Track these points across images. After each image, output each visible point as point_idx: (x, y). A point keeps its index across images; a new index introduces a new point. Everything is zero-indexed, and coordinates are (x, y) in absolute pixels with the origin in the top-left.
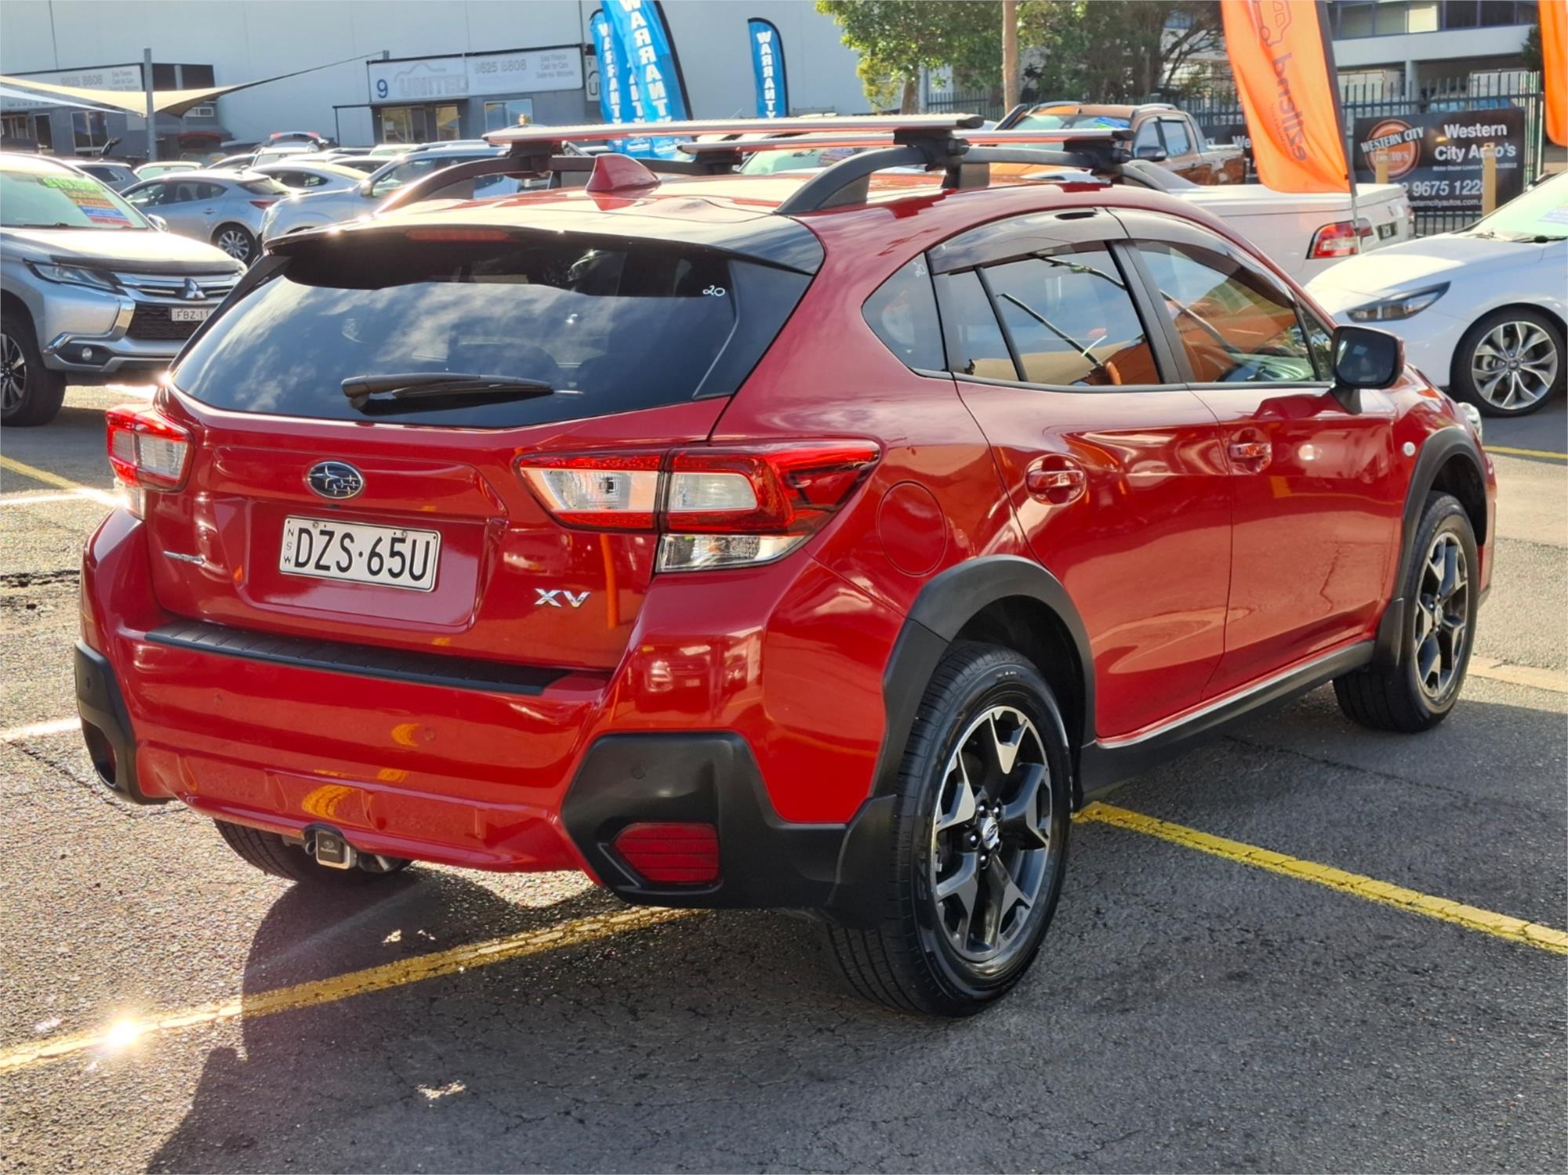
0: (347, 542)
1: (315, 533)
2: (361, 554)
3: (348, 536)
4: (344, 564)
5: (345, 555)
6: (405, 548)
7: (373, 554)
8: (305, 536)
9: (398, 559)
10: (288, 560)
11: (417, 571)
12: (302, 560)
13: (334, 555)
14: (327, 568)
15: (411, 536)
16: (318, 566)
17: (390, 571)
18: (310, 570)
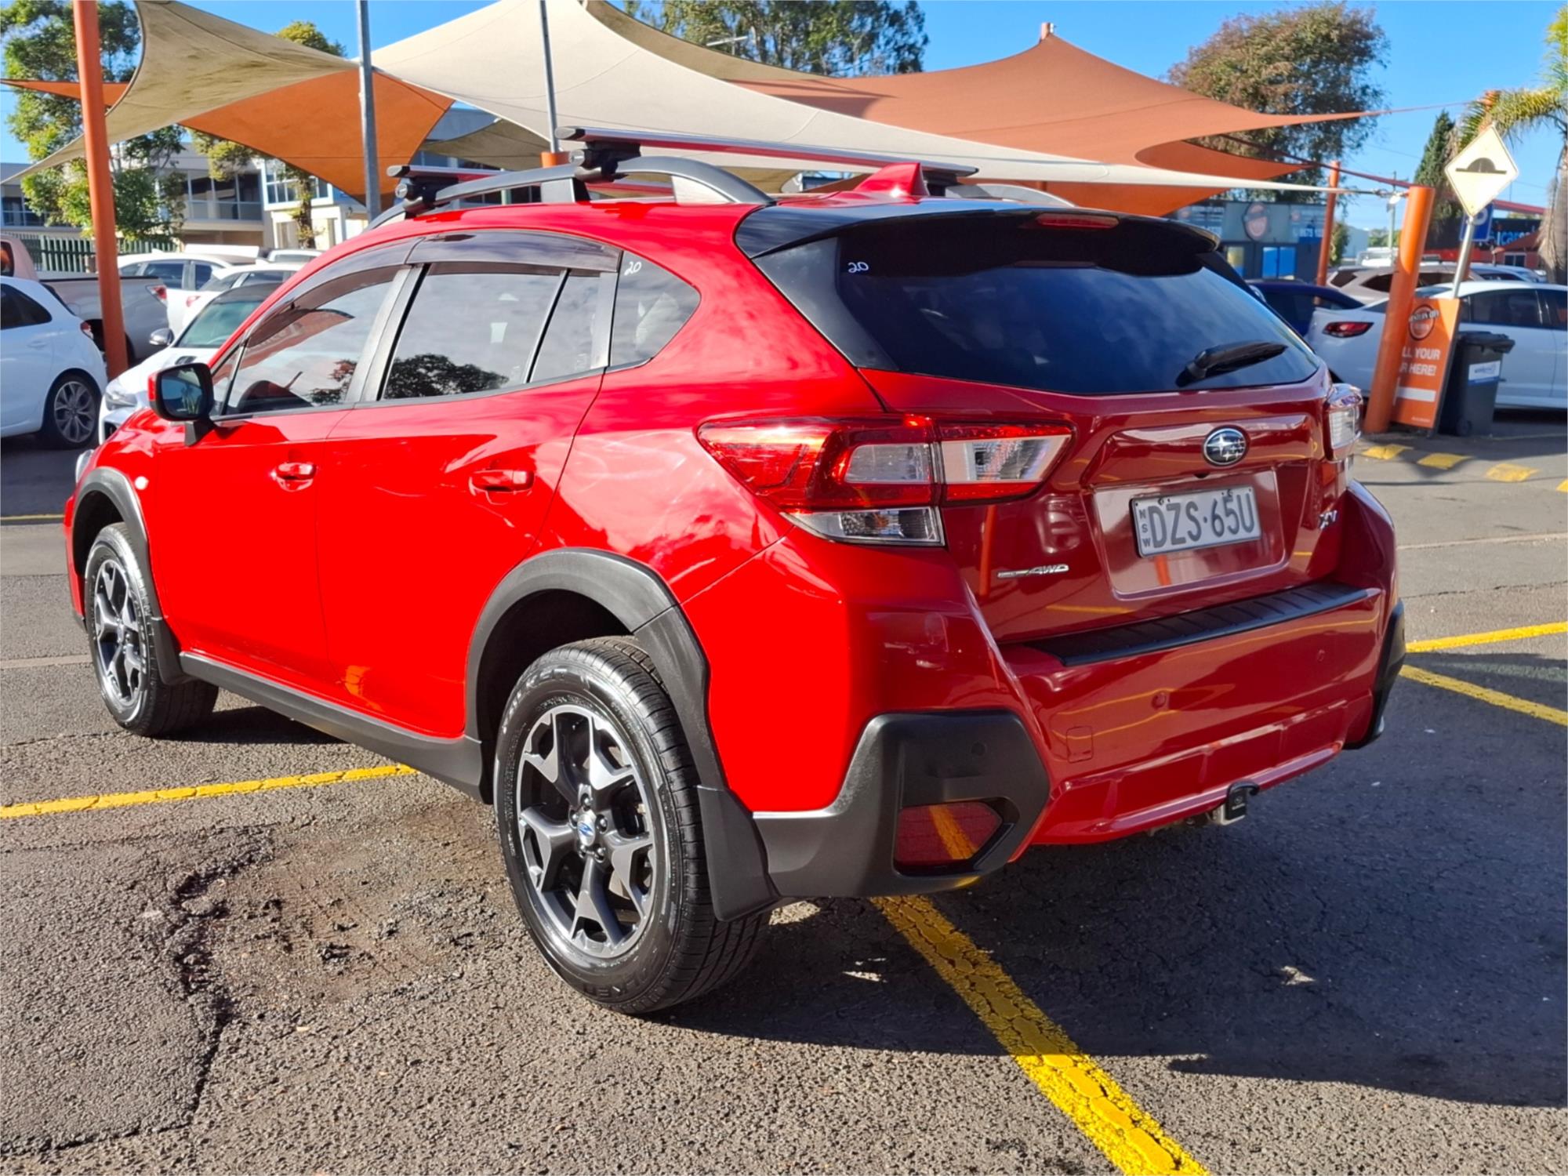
0: (1192, 511)
1: (1163, 508)
2: (1205, 520)
3: (1191, 505)
4: (1195, 533)
5: (1193, 524)
6: (1233, 505)
7: (1215, 517)
8: (1156, 516)
9: (1232, 517)
10: (1147, 542)
11: (1248, 524)
12: (1159, 537)
13: (1186, 526)
14: (1183, 540)
15: (1235, 492)
16: (1175, 541)
17: (1230, 529)
18: (1168, 546)
